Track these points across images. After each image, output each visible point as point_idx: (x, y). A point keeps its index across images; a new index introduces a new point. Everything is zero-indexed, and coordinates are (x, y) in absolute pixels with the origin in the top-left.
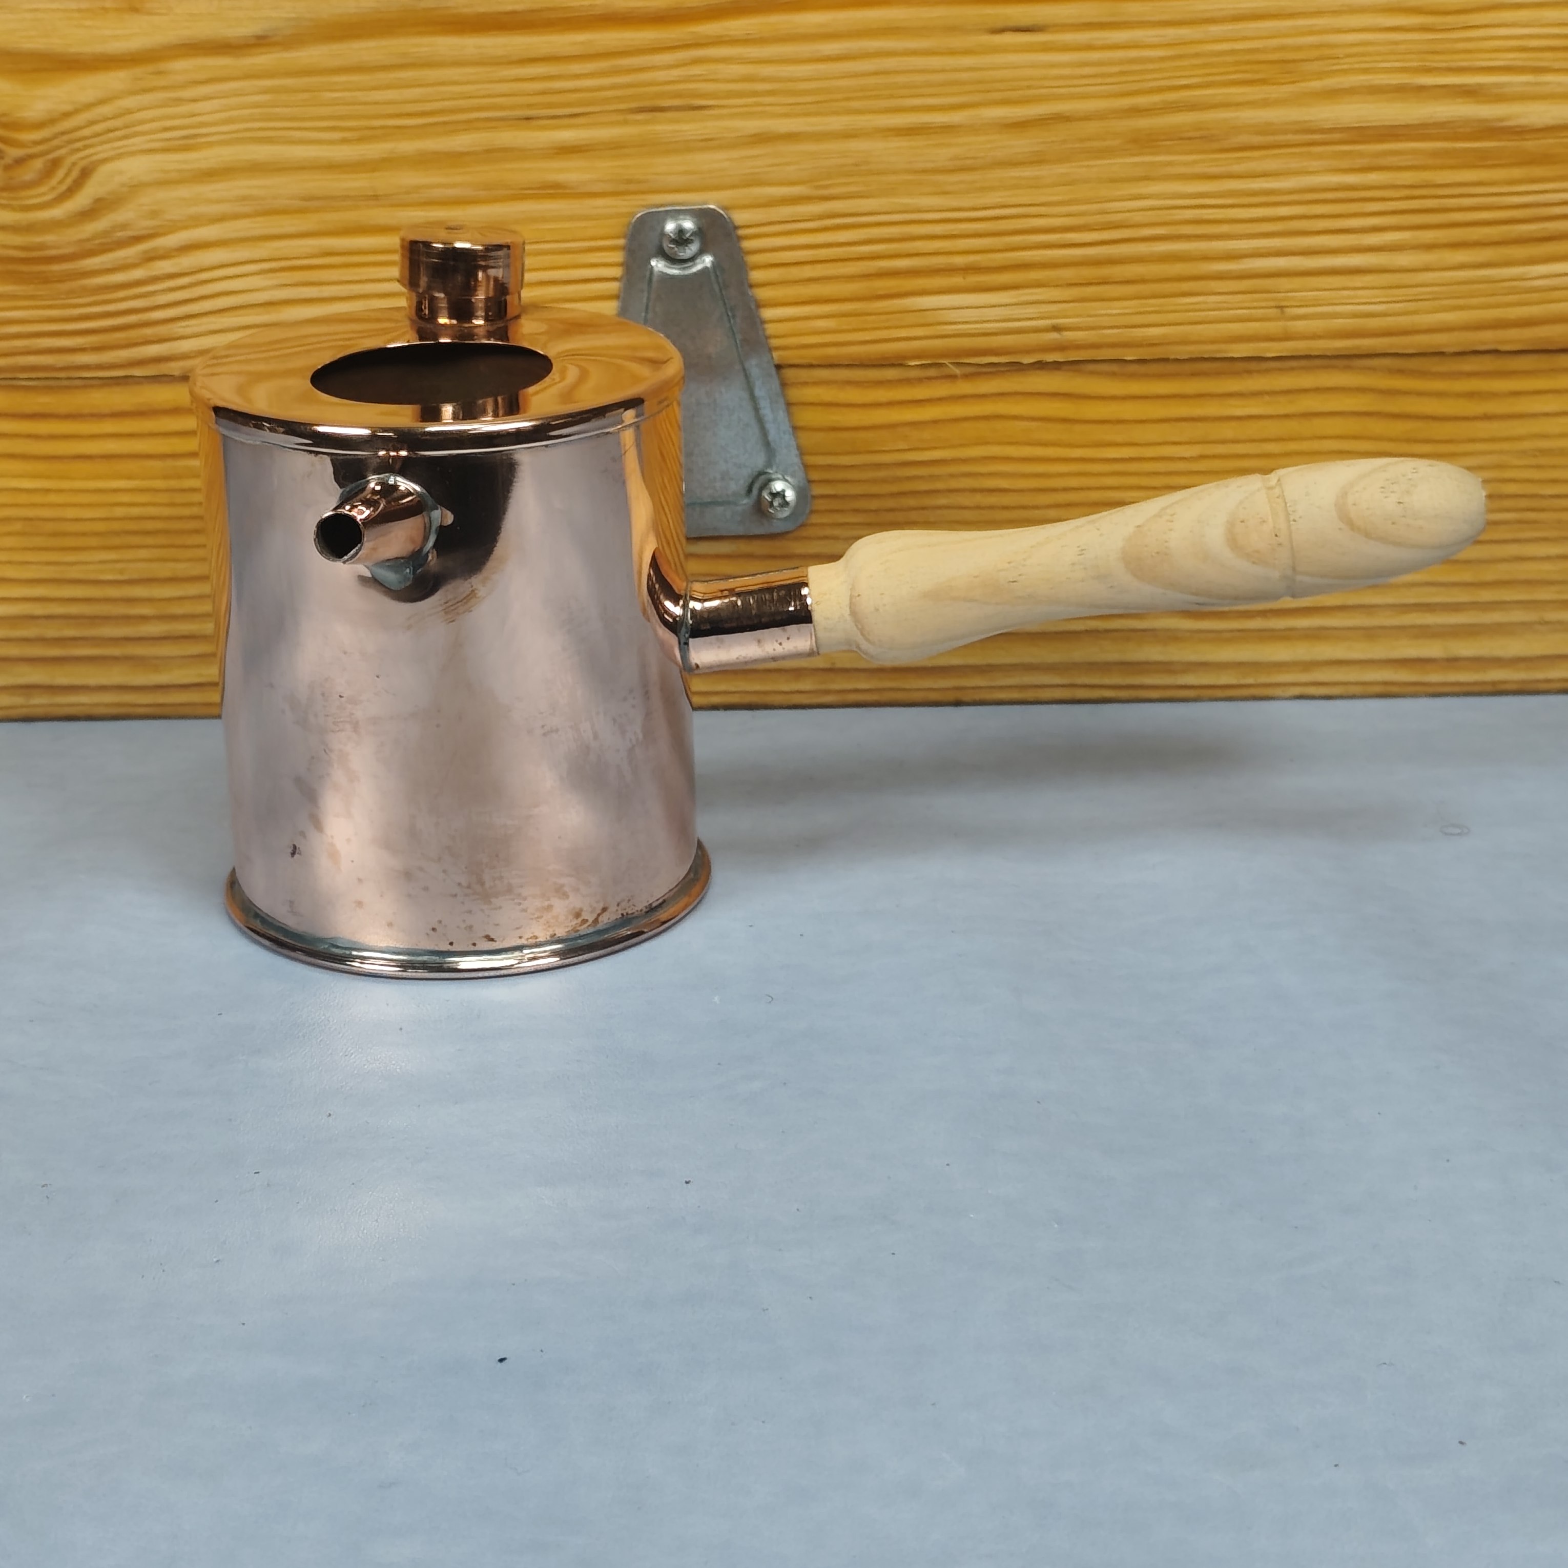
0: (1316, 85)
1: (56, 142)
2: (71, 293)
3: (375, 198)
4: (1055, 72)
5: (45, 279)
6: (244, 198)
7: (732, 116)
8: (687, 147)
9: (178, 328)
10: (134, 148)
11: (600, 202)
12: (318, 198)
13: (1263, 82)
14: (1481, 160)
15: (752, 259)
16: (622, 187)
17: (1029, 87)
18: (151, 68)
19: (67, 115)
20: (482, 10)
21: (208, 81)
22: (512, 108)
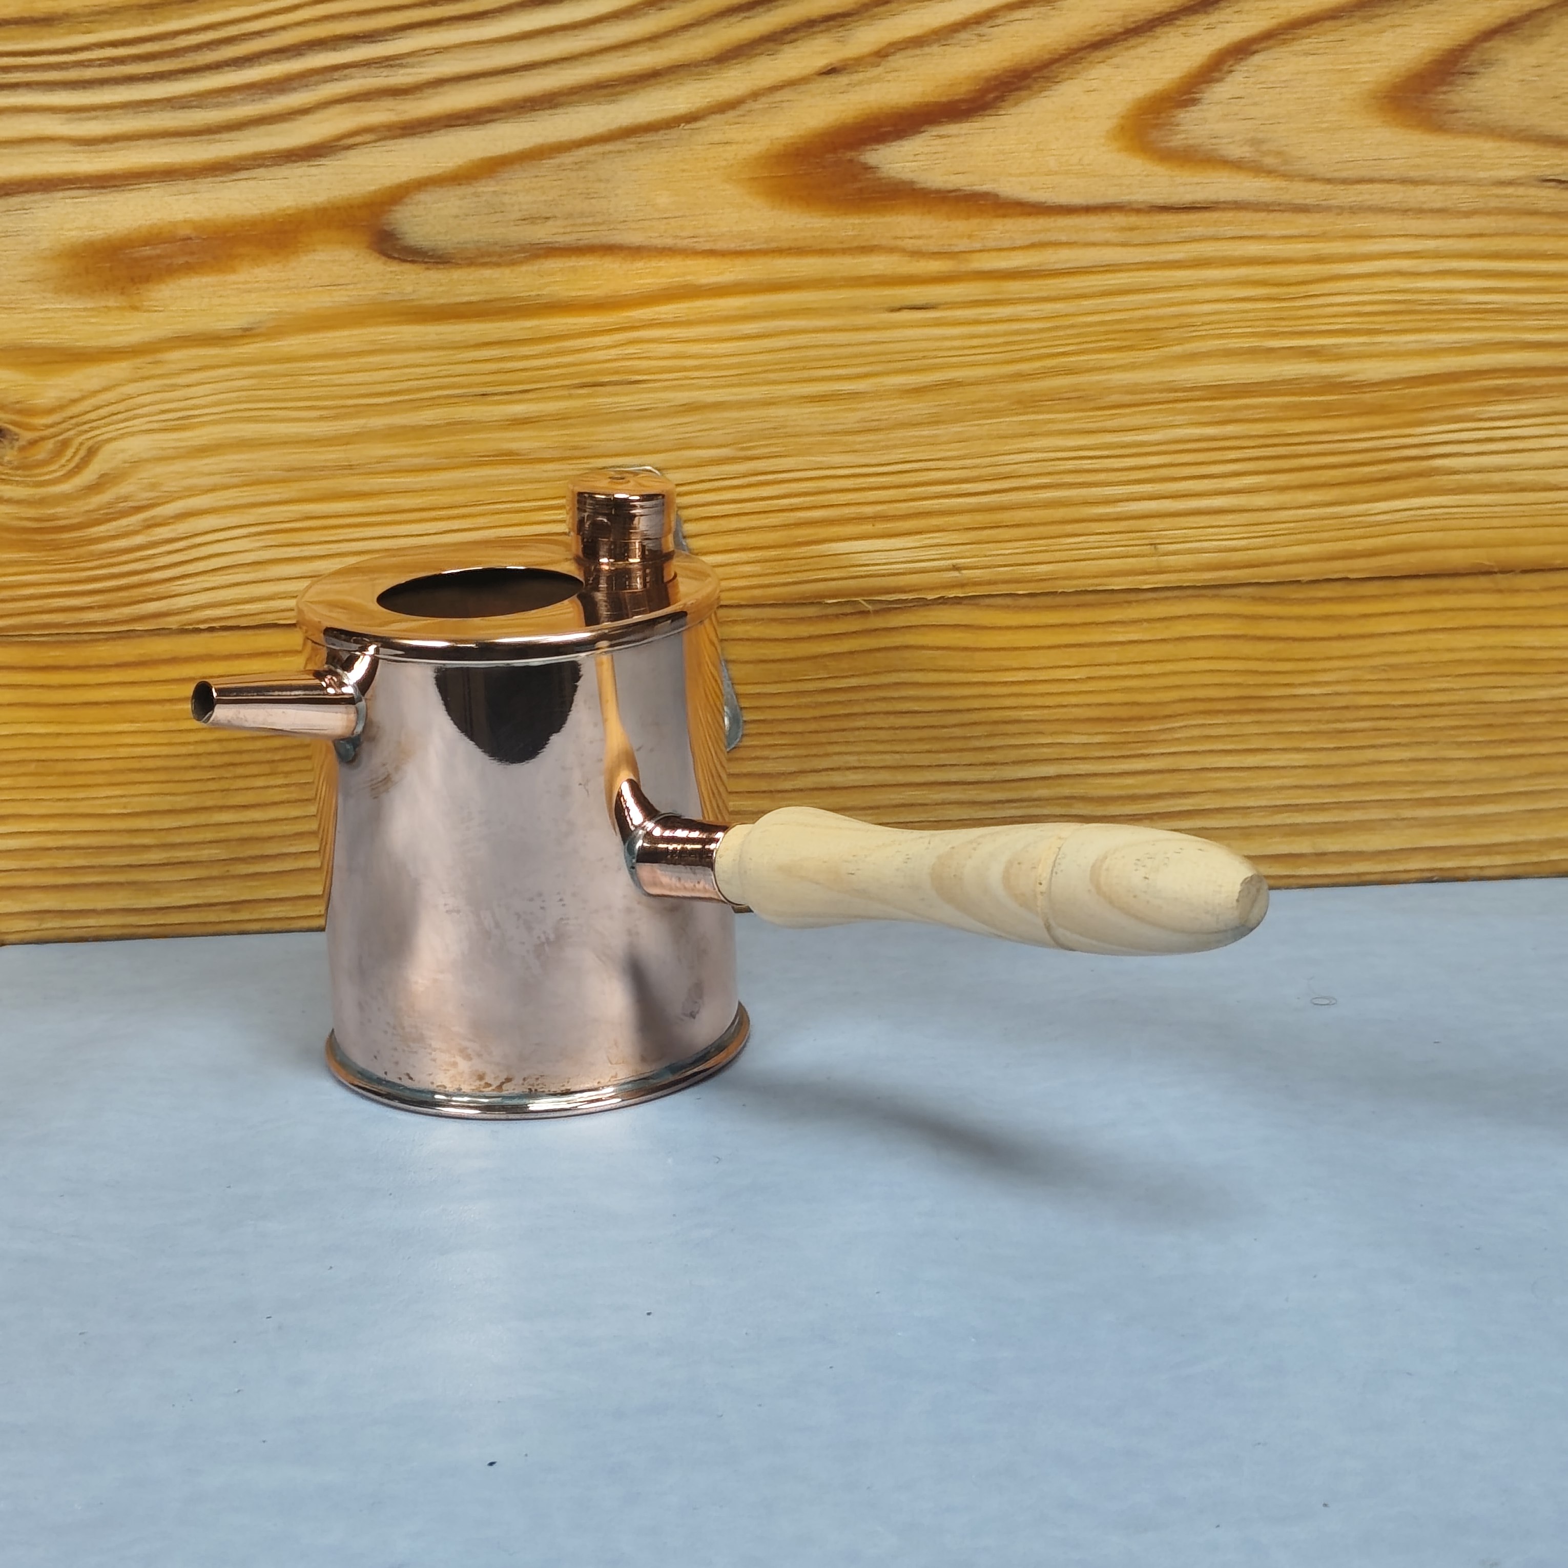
0: (1178, 349)
1: (64, 426)
2: (78, 559)
3: (350, 468)
4: (948, 344)
5: (57, 547)
6: (233, 471)
7: (665, 389)
8: (625, 416)
9: (174, 587)
10: (135, 429)
11: (550, 466)
12: (299, 469)
13: (1130, 348)
14: (1326, 411)
15: (685, 514)
16: (568, 453)
17: (924, 357)
18: (149, 358)
19: (74, 401)
20: (442, 301)
21: (200, 369)
22: (470, 386)
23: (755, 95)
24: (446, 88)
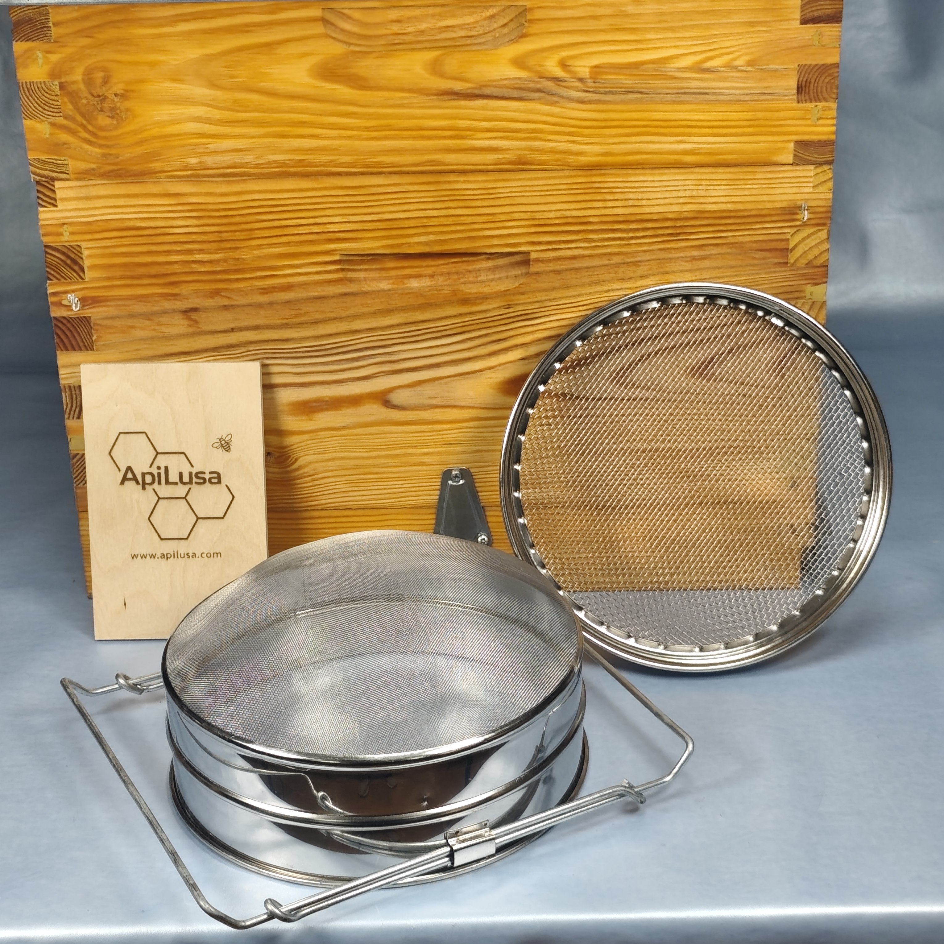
2: (291, 489)
3: (375, 466)
6: (339, 466)
8: (456, 453)
9: (320, 498)
10: (310, 453)
11: (435, 466)
12: (358, 466)
15: (475, 481)
16: (441, 463)
18: (315, 434)
20: (403, 420)
21: (330, 437)
22: (411, 443)
23: (500, 365)
24: (406, 361)
